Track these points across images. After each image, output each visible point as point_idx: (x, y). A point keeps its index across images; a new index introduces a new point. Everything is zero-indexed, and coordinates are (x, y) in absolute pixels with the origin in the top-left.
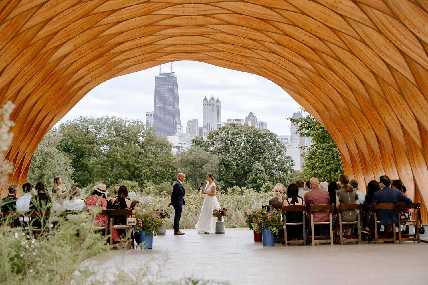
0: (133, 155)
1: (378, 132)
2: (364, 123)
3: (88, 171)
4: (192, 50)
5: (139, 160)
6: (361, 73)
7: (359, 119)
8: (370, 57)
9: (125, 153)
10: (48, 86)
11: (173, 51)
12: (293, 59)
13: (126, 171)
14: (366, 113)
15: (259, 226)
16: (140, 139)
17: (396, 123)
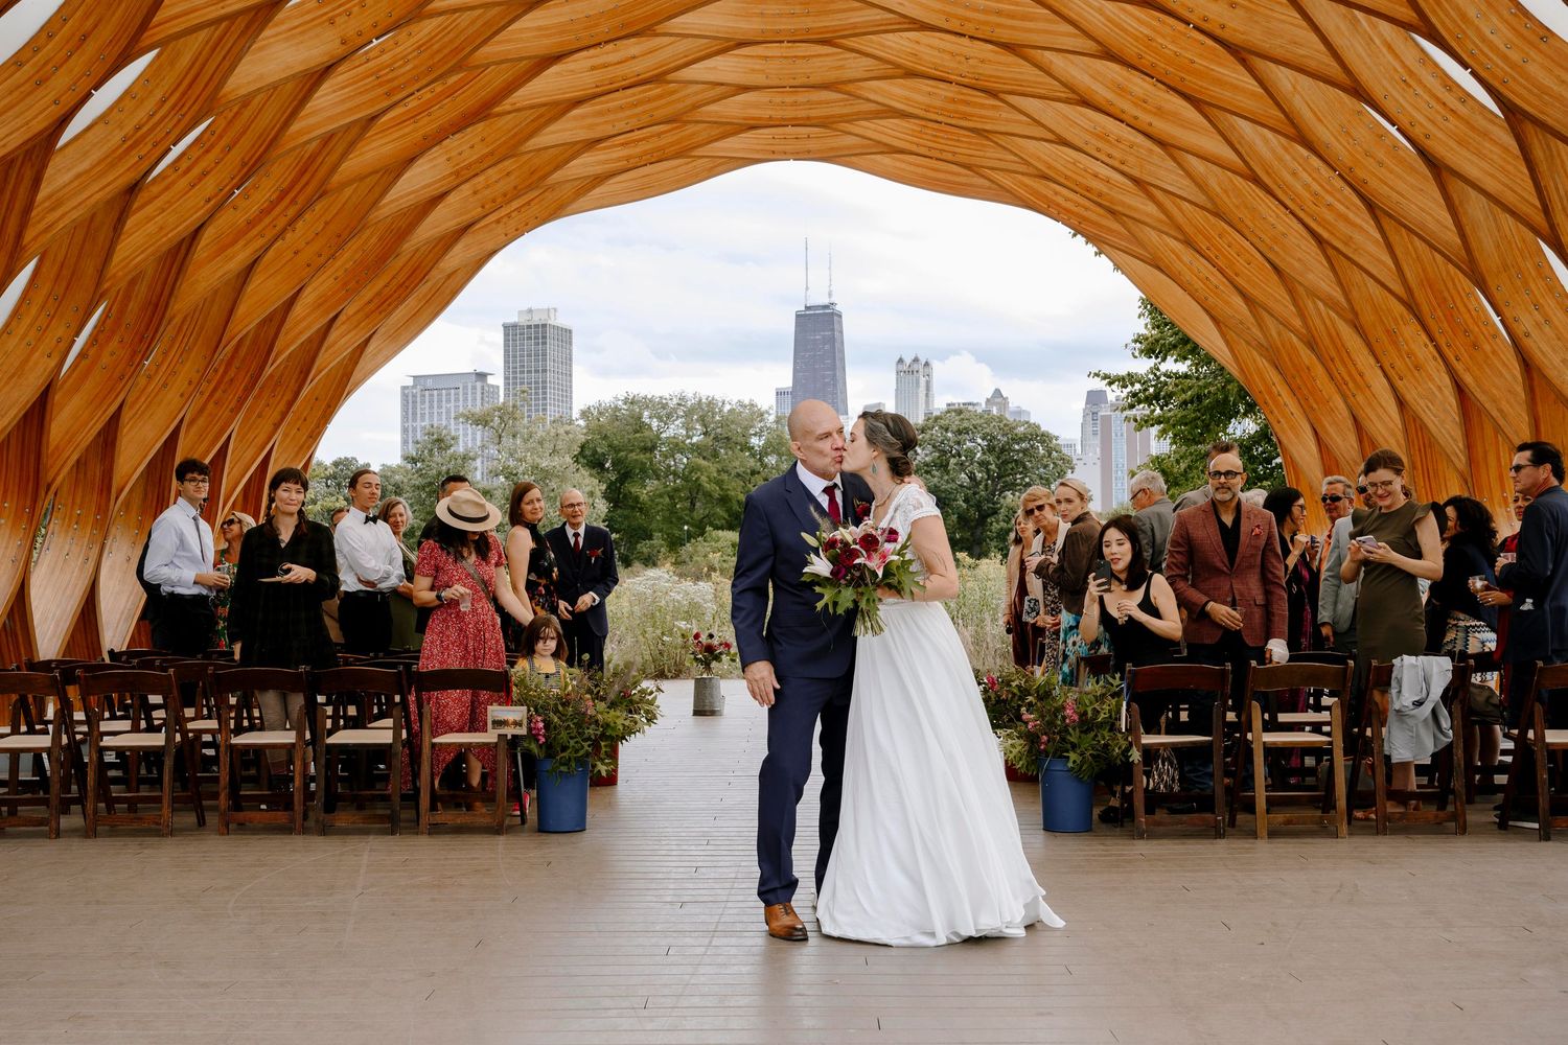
0: (738, 475)
1: (1468, 379)
2: (1399, 351)
3: (641, 510)
4: (808, 118)
5: (750, 486)
6: (1440, 135)
7: (1384, 338)
8: (1502, 47)
9: (718, 471)
10: (291, 212)
11: (745, 119)
12: (1150, 124)
13: (720, 511)
14: (1425, 308)
15: (1027, 748)
16: (754, 441)
17: (1559, 339)
